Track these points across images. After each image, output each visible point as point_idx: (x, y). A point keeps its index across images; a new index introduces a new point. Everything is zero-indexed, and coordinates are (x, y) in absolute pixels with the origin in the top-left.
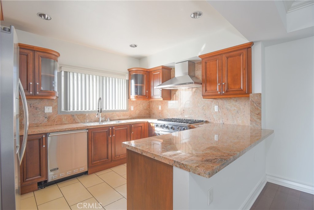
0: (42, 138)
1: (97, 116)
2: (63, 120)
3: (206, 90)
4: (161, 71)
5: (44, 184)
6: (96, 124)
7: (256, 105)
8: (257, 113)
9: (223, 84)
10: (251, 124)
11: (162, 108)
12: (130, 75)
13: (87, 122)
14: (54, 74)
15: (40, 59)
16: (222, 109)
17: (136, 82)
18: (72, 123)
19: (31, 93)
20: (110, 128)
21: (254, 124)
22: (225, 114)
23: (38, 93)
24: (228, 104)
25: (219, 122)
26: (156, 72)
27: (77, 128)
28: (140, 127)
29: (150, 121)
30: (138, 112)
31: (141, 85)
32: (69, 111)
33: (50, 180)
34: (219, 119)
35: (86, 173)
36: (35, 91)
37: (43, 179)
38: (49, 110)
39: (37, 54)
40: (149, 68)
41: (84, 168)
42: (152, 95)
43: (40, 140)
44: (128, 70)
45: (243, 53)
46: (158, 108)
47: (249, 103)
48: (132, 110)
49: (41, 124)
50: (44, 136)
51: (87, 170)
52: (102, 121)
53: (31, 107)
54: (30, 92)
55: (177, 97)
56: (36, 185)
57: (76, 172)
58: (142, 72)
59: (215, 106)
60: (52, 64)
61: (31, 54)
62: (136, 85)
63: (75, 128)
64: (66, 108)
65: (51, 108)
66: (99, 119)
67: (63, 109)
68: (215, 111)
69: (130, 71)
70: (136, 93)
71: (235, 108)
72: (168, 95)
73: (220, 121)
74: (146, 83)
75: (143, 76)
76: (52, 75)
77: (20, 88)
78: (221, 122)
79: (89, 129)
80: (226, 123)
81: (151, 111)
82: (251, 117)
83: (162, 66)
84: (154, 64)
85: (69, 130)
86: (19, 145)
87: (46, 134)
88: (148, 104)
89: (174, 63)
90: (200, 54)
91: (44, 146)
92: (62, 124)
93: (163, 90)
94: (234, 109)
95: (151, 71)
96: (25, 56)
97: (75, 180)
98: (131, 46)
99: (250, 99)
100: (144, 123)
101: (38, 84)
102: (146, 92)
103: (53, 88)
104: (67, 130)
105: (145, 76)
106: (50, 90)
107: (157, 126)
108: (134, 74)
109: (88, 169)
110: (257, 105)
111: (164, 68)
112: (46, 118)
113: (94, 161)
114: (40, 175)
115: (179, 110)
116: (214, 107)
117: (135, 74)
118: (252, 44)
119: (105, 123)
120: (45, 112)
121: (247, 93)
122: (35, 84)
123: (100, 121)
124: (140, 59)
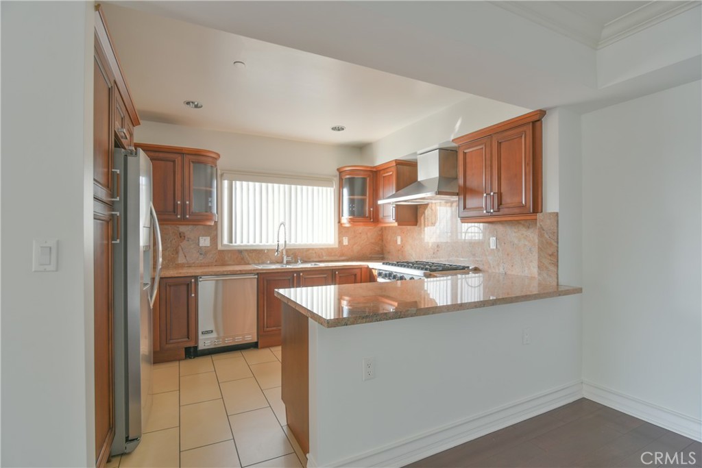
0: (191, 282)
1: (276, 254)
2: (226, 258)
3: (465, 208)
4: (394, 169)
5: (193, 353)
6: (278, 266)
7: (548, 237)
8: (550, 253)
9: (492, 194)
10: (539, 274)
11: (402, 241)
12: (341, 179)
13: (267, 264)
14: (211, 186)
15: (192, 164)
16: (503, 244)
17: (352, 193)
18: (239, 264)
19: (179, 216)
20: (295, 275)
21: (545, 275)
22: (508, 255)
23: (188, 216)
24: (514, 234)
25: (497, 271)
26: (387, 172)
27: (241, 271)
28: (353, 276)
29: (371, 265)
30: (356, 248)
31: (360, 197)
32: (234, 244)
33: (201, 346)
34: (498, 265)
35: (255, 346)
36: (183, 214)
37: (192, 344)
38: (205, 242)
39: (187, 158)
40: (375, 165)
41: (251, 337)
42: (381, 216)
43: (188, 285)
44: (338, 170)
45: (525, 132)
46: (396, 241)
47: (537, 231)
48: (344, 244)
49: (194, 263)
50: (193, 280)
51: (255, 340)
52: (288, 263)
53: (181, 237)
54: (177, 215)
55: (426, 220)
56: (183, 353)
57: (239, 340)
58: (362, 173)
59: (491, 239)
60: (209, 170)
61: (178, 159)
62: (352, 197)
63: (237, 271)
64: (231, 241)
65: (208, 239)
66: (283, 258)
67: (226, 241)
68: (491, 247)
69: (340, 171)
70: (352, 213)
71: (527, 243)
72: (412, 216)
73: (499, 269)
74: (370, 195)
75: (364, 180)
76: (208, 189)
77: (151, 213)
78: (501, 269)
79: (261, 273)
80: (509, 272)
81: (386, 247)
82: (540, 261)
83: (396, 160)
84: (384, 157)
85: (229, 273)
86: (150, 283)
87: (196, 277)
88: (380, 233)
89: (415, 154)
90: (452, 137)
91: (193, 295)
92: (223, 265)
93: (398, 207)
94: (525, 245)
95: (380, 171)
96: (172, 163)
97: (238, 354)
98: (334, 129)
99: (538, 224)
100: (360, 268)
101: (187, 202)
102: (370, 211)
103: (211, 208)
104: (225, 273)
105: (368, 179)
106: (206, 212)
107: (380, 274)
108: (348, 176)
109: (258, 339)
110: (550, 235)
111: (399, 163)
112: (201, 254)
113: (267, 327)
114: (188, 338)
115: (430, 245)
116: (489, 239)
117: (349, 178)
118: (542, 113)
119: (288, 266)
120: (200, 245)
121: (531, 211)
122: (184, 204)
123: (285, 262)
124: (361, 148)
